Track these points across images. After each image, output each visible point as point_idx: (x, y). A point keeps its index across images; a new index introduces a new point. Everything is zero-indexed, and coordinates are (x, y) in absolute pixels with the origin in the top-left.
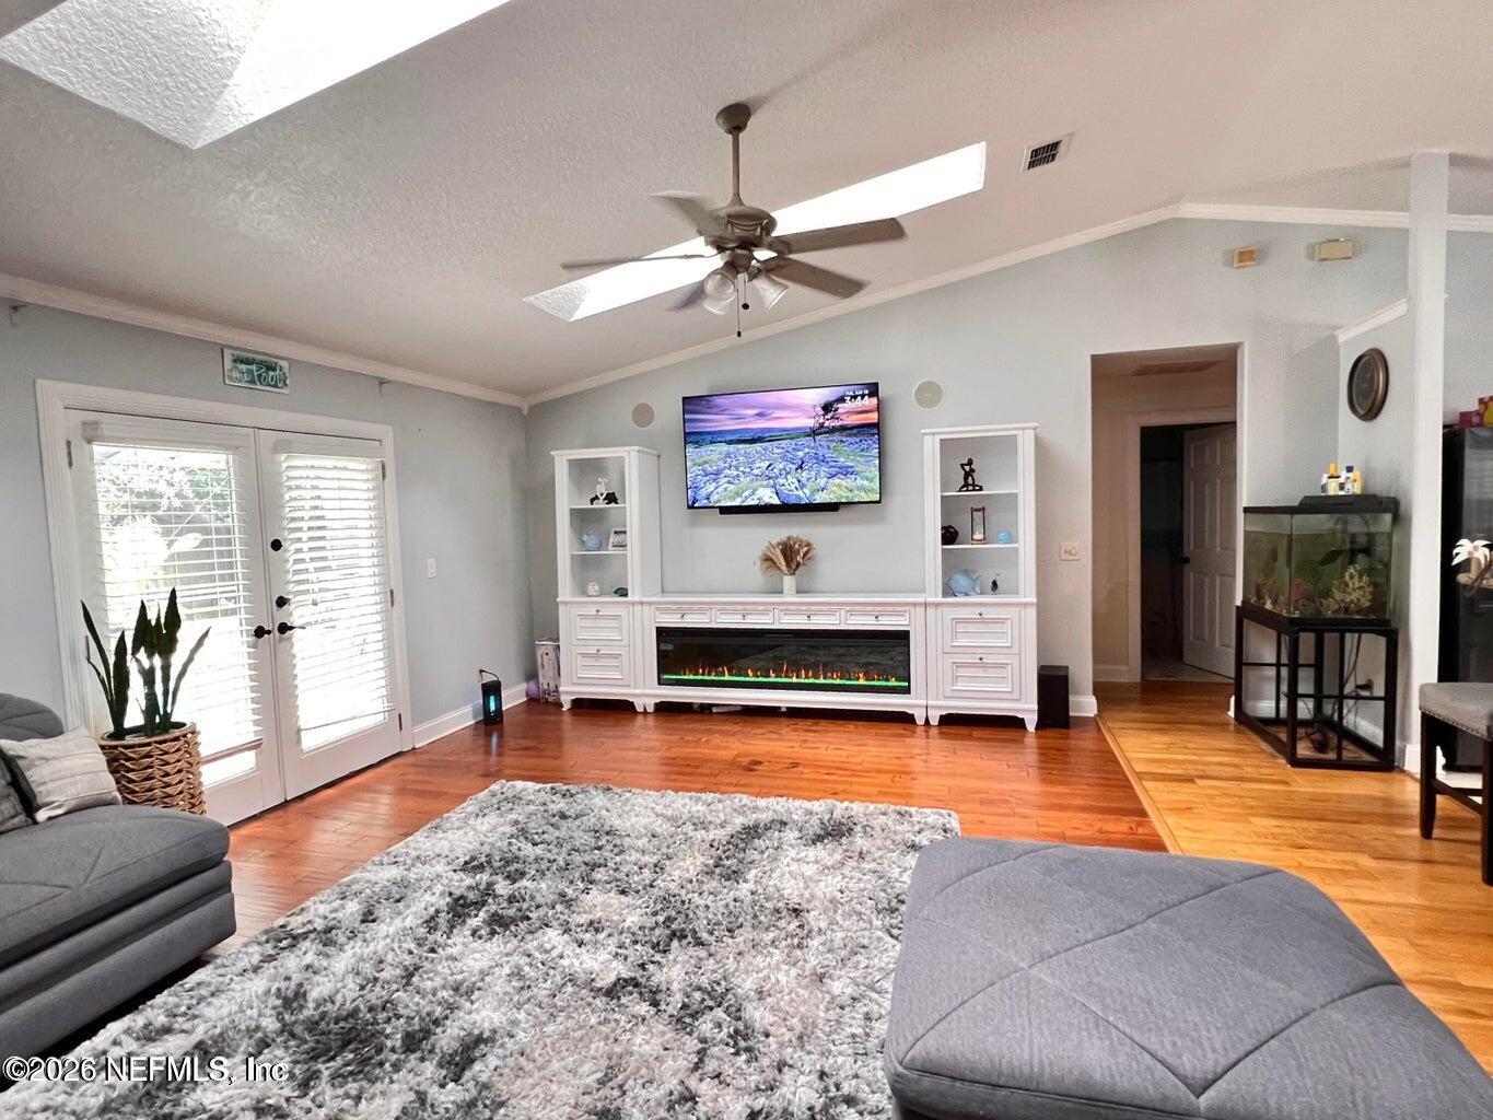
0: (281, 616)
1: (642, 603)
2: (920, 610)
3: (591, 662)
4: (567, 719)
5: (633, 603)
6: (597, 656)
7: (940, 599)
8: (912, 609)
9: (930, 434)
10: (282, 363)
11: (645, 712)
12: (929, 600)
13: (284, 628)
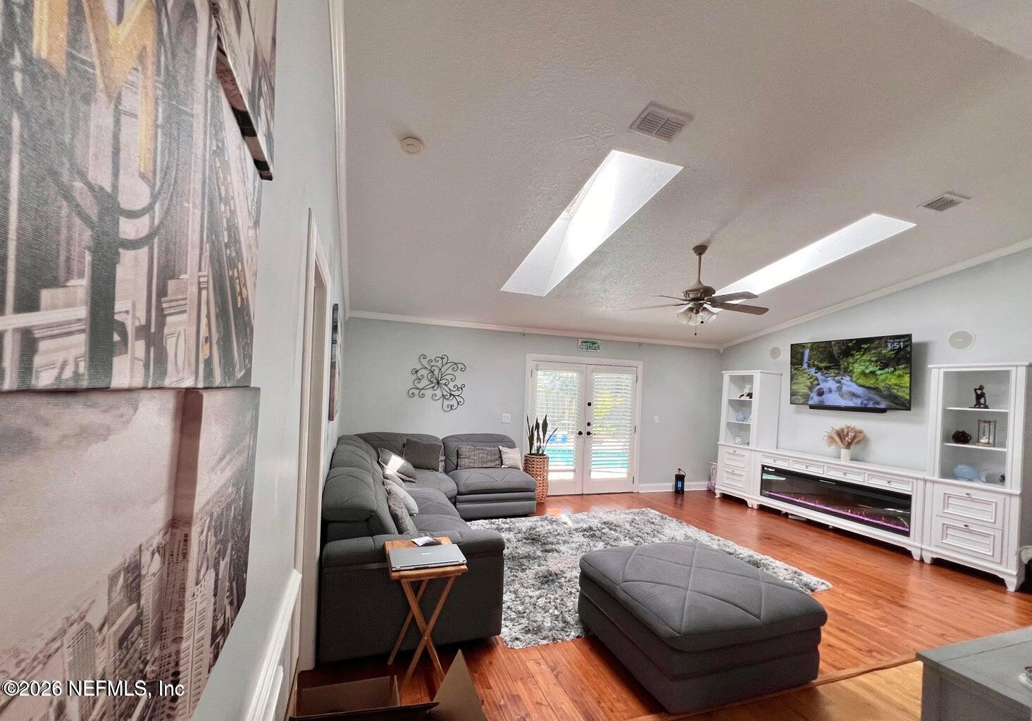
0: (589, 429)
1: (755, 451)
2: (921, 483)
3: (731, 476)
4: (717, 502)
5: (752, 450)
6: (733, 473)
7: (937, 478)
8: (915, 482)
9: (937, 368)
10: (598, 341)
11: (752, 508)
12: (928, 477)
13: (589, 433)
